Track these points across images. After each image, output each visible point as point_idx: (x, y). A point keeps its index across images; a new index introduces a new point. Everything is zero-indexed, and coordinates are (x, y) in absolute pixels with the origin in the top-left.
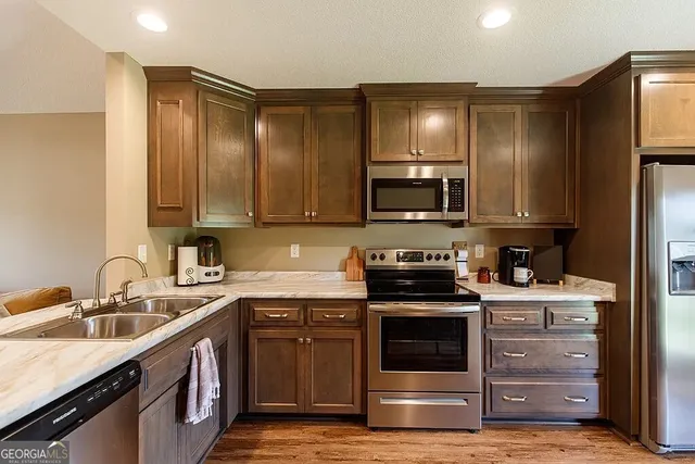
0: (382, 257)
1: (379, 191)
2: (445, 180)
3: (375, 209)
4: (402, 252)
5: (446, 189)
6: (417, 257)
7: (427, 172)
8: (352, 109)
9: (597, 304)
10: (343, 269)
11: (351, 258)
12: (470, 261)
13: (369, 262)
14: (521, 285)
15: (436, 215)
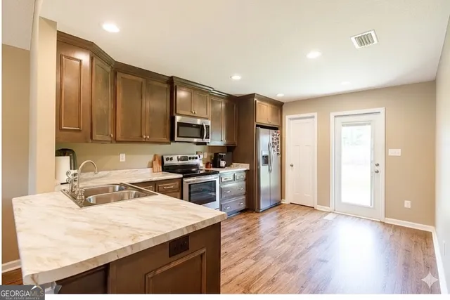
0: (171, 159)
1: (180, 128)
2: (204, 125)
3: (178, 136)
4: (180, 156)
5: (205, 129)
6: (185, 159)
7: (199, 122)
8: (166, 86)
9: (245, 171)
10: (151, 166)
11: (155, 160)
12: (203, 160)
13: (166, 162)
14: (222, 167)
15: (200, 140)
